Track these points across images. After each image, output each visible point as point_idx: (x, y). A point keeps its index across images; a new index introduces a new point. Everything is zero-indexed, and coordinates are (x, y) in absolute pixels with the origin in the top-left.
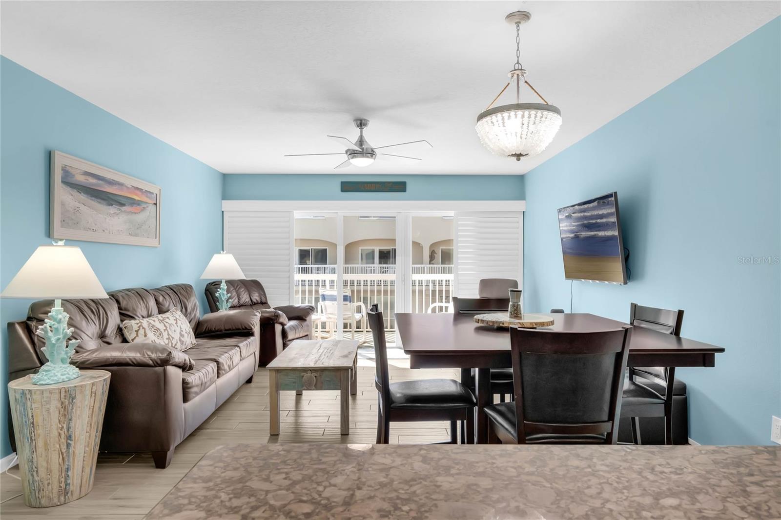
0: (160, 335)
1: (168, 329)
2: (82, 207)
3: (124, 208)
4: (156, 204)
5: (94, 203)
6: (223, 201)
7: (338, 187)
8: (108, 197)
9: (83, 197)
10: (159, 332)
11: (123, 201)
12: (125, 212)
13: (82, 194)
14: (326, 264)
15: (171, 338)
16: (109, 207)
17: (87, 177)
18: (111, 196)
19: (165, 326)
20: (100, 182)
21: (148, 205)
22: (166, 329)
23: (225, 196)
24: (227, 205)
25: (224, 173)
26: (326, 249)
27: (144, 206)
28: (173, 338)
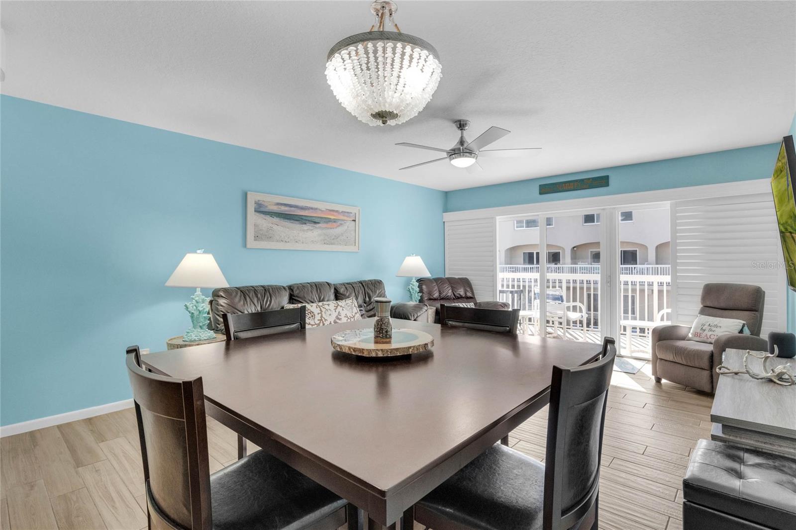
0: (312, 317)
1: (323, 313)
2: (275, 227)
3: (318, 225)
4: (355, 221)
5: (287, 223)
6: (444, 214)
7: (537, 190)
8: (302, 219)
9: (276, 220)
10: (312, 314)
11: (317, 220)
12: (320, 228)
13: (275, 218)
14: (636, 264)
15: (324, 320)
16: (302, 225)
17: (280, 207)
18: (304, 218)
19: (321, 310)
20: (293, 209)
21: (345, 221)
22: (321, 313)
23: (446, 210)
24: (448, 216)
25: (446, 191)
26: (636, 251)
27: (340, 222)
28: (326, 320)
